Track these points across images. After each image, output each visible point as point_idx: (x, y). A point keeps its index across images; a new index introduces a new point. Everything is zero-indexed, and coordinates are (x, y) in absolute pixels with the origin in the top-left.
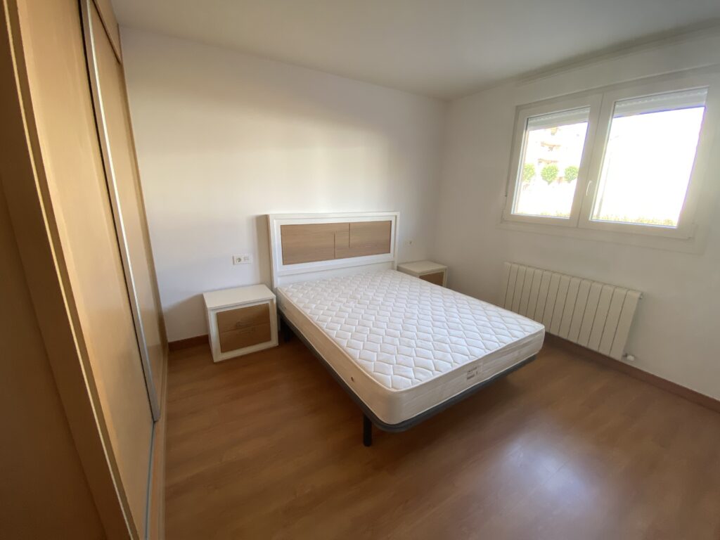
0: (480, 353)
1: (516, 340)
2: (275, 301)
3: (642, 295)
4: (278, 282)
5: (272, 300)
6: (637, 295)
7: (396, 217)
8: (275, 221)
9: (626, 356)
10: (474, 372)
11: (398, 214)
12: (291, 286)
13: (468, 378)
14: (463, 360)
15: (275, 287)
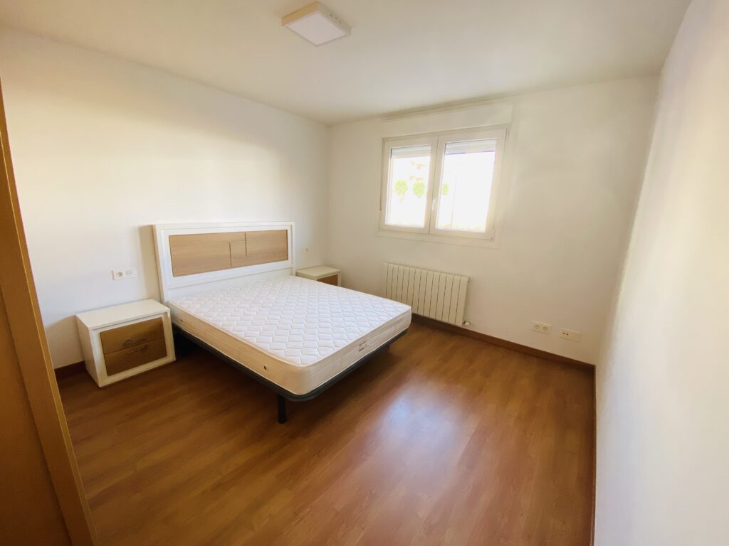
0: (367, 330)
1: (391, 318)
2: (169, 315)
3: (469, 278)
4: (168, 295)
5: (166, 313)
6: (467, 279)
7: (291, 226)
8: (162, 231)
9: (464, 323)
10: (364, 345)
11: (293, 223)
12: (185, 298)
13: (360, 350)
14: (354, 337)
15: (166, 300)
